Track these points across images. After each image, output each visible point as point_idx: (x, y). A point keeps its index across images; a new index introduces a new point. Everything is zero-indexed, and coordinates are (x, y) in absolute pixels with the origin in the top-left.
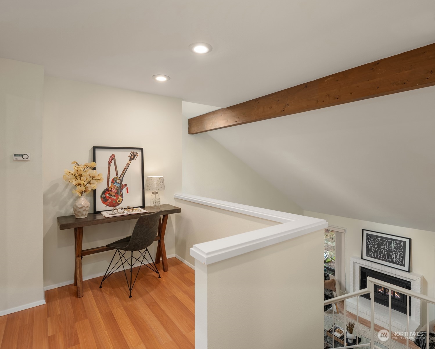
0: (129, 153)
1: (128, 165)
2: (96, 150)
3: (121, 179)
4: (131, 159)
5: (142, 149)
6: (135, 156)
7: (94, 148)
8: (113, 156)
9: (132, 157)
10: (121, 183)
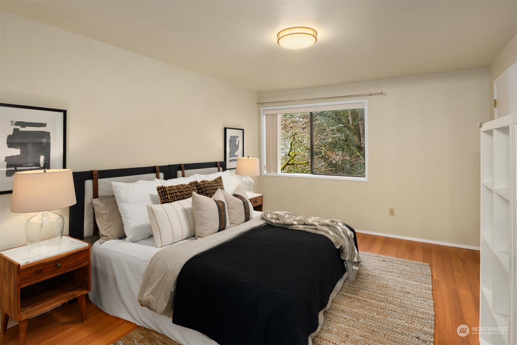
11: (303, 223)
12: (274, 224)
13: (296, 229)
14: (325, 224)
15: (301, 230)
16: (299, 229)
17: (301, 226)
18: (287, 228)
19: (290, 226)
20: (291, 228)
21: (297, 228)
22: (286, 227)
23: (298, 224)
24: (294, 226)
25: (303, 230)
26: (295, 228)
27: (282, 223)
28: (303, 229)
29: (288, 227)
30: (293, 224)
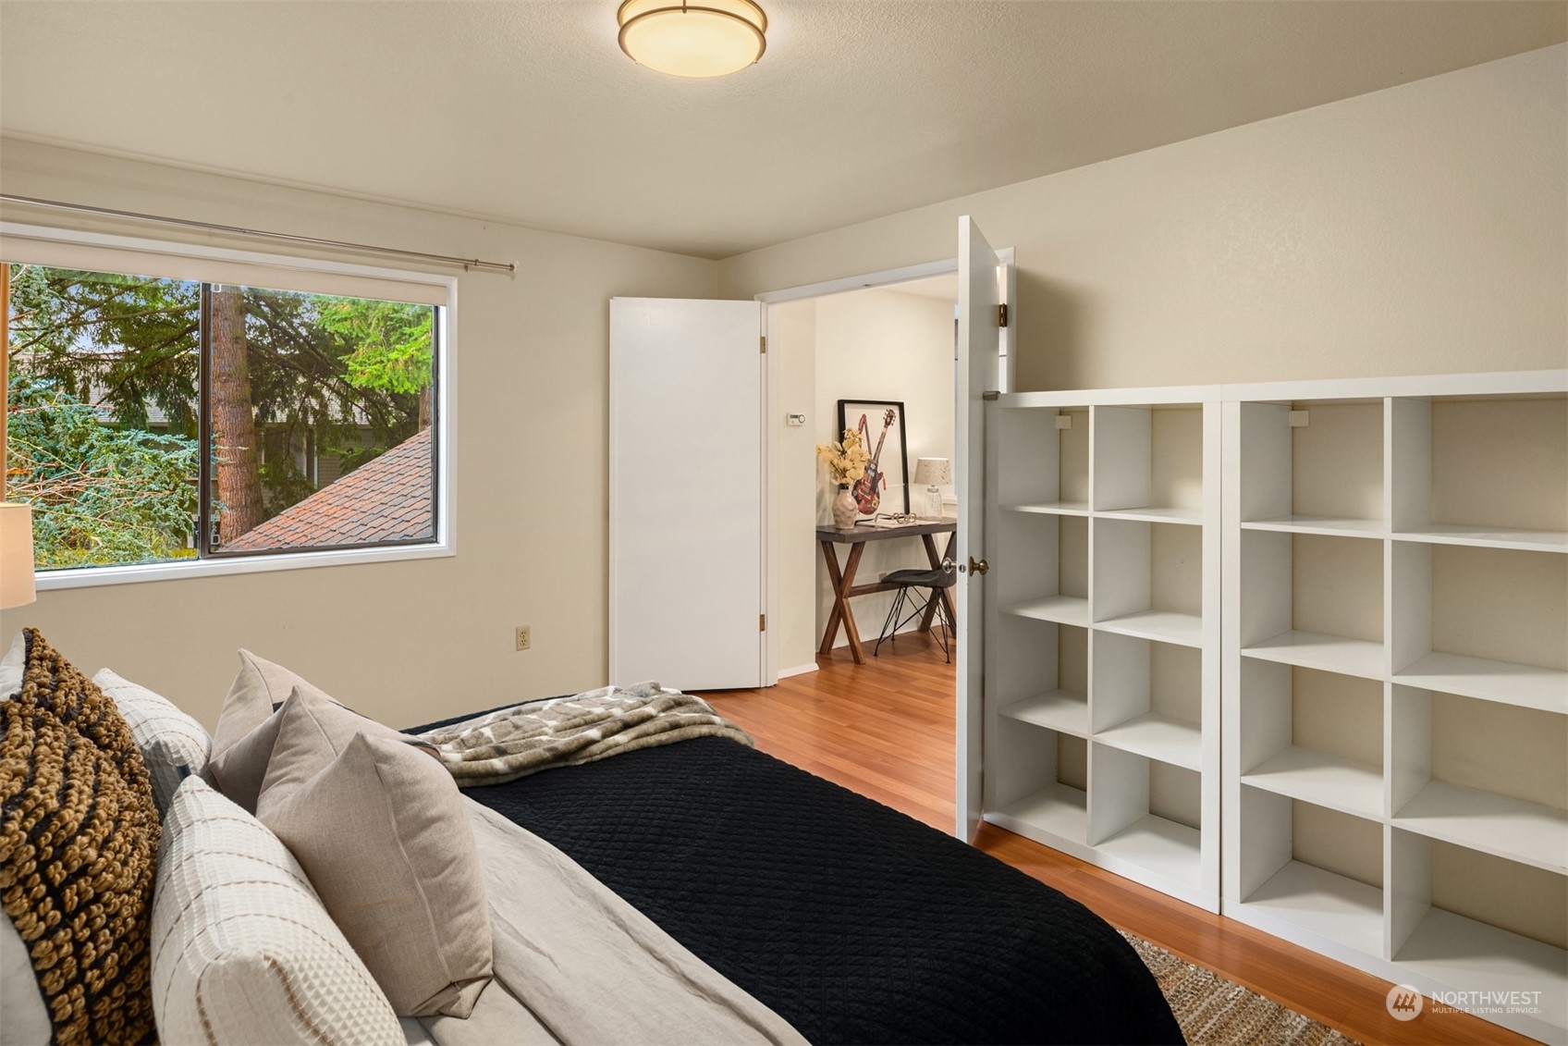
0: (882, 411)
1: (883, 435)
2: (846, 405)
3: (875, 462)
4: (887, 424)
5: (901, 406)
6: (891, 417)
7: (841, 404)
8: (864, 416)
9: (888, 420)
10: (875, 471)
11: (620, 724)
12: (505, 774)
13: (605, 755)
14: (672, 703)
15: (627, 750)
16: (620, 750)
17: (620, 738)
18: (568, 767)
19: (581, 755)
20: (582, 762)
21: (607, 750)
22: (562, 764)
23: (605, 736)
24: (594, 748)
25: (637, 747)
26: (601, 753)
27: (548, 754)
28: (634, 745)
29: (569, 764)
30: (592, 742)
